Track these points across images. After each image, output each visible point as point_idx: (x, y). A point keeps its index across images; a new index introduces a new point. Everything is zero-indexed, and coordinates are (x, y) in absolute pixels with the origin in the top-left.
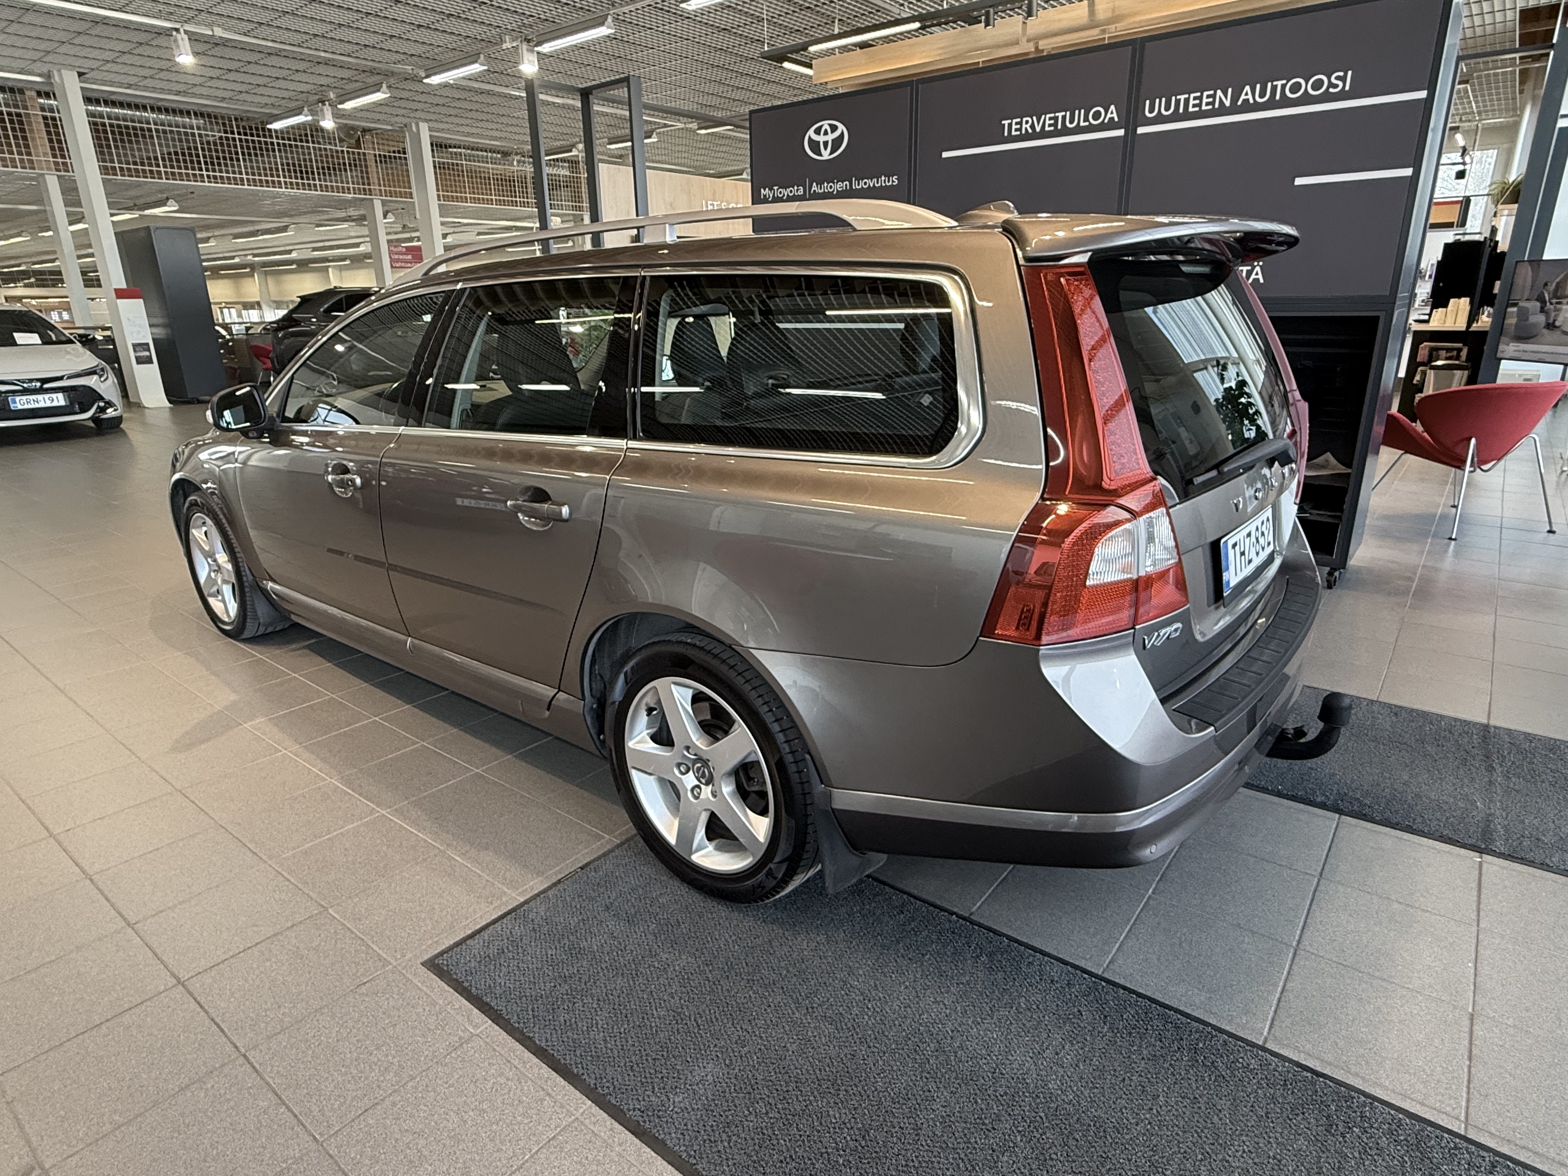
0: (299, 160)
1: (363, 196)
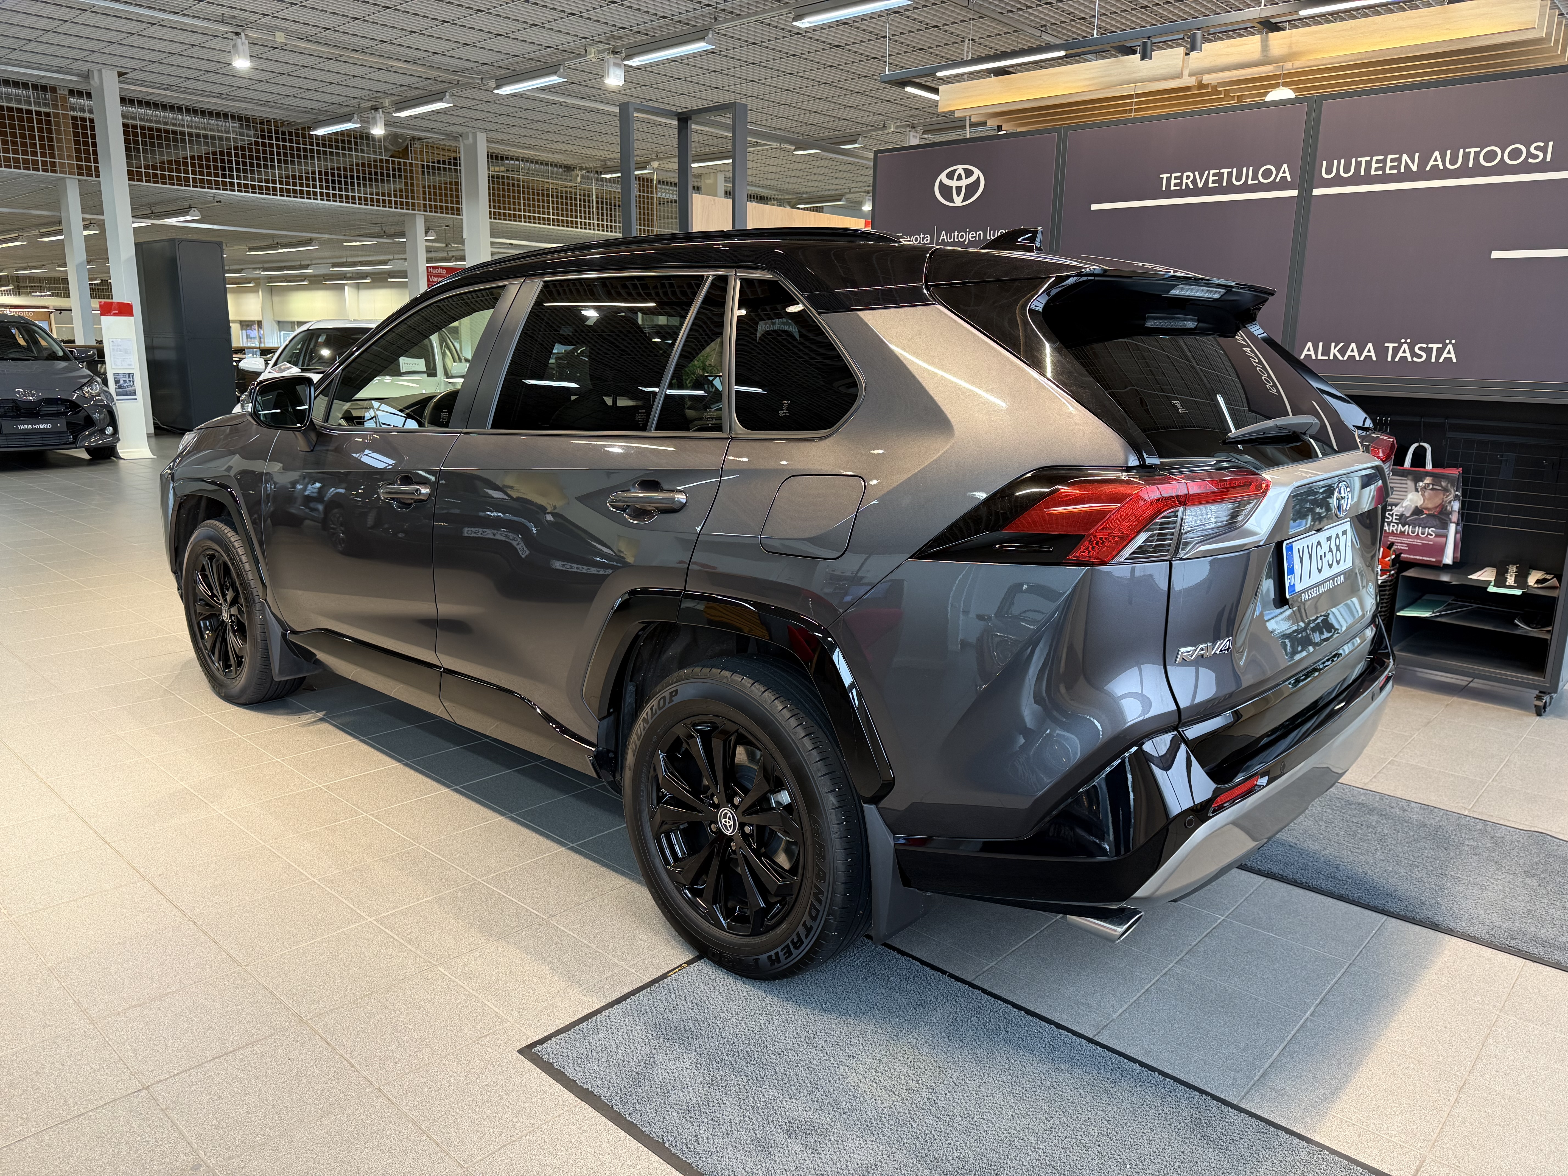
1: (405, 211)
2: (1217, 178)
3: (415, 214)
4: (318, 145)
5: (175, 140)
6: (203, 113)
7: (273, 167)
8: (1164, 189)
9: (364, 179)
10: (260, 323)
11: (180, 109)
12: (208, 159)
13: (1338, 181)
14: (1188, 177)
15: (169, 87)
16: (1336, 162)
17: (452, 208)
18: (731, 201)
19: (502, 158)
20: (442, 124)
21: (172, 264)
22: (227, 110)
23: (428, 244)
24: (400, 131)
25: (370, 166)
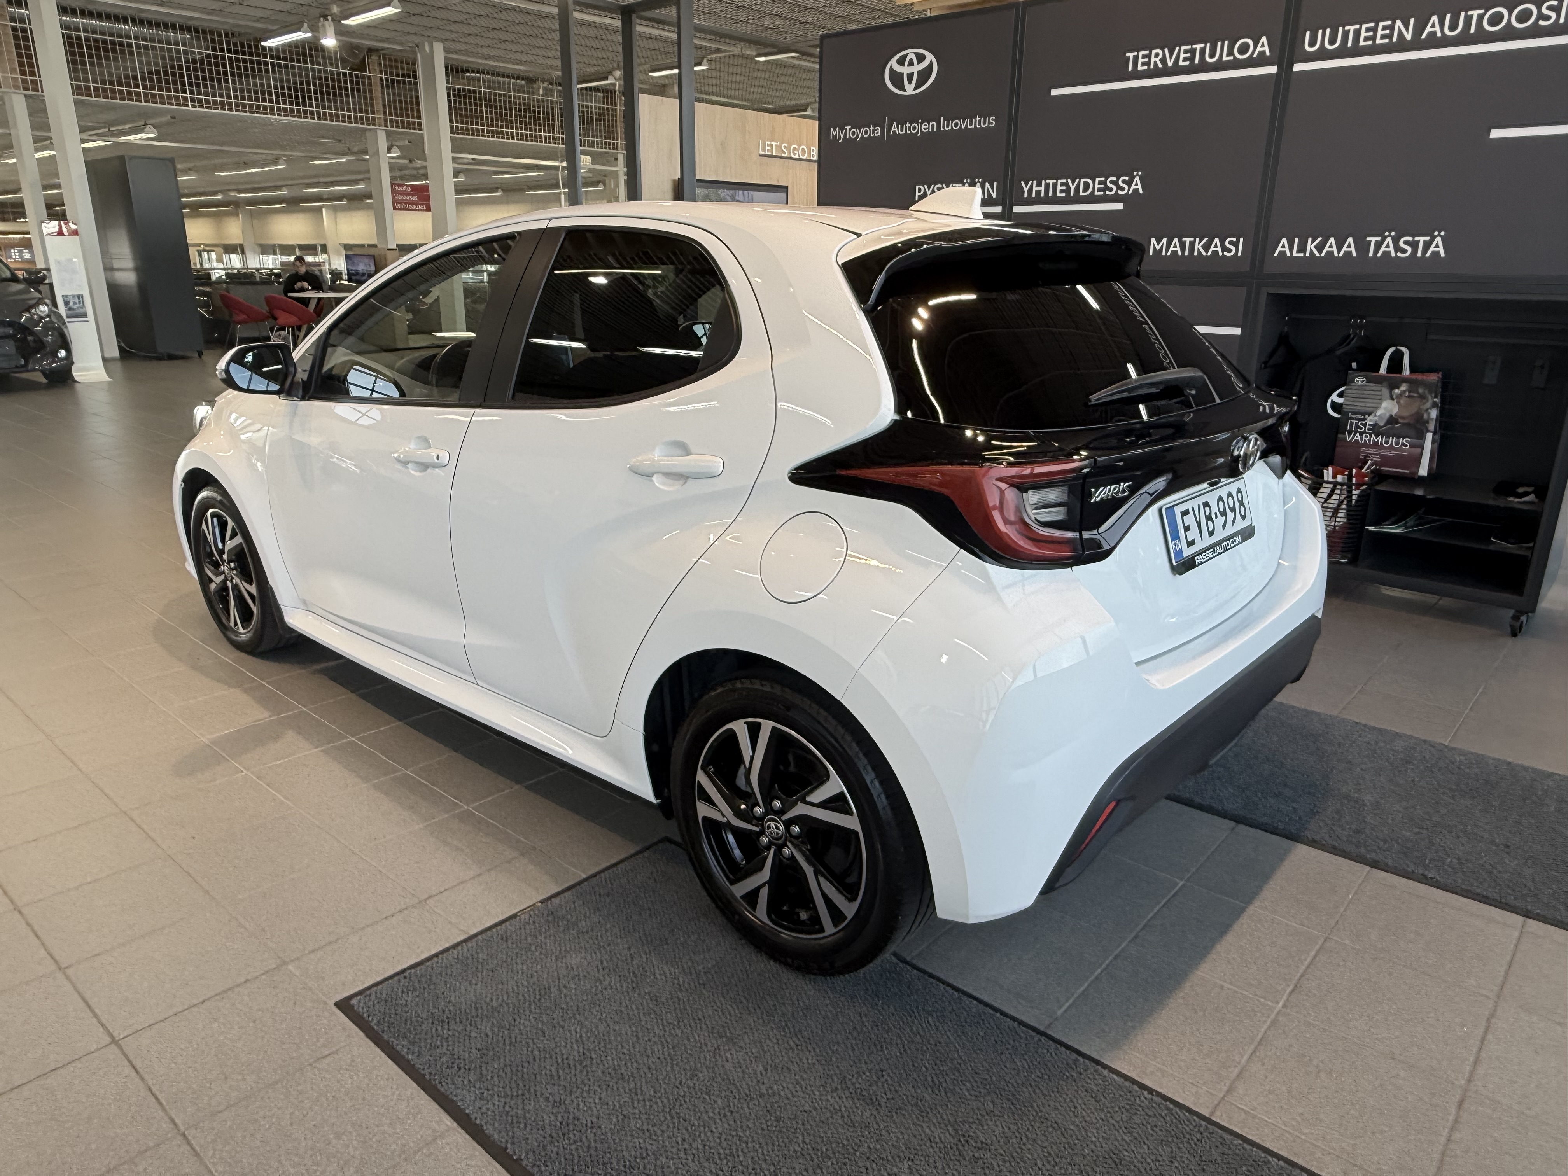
0: (295, 83)
1: (365, 126)
2: (1188, 55)
3: (376, 130)
7: (227, 81)
8: (1130, 69)
9: (322, 93)
12: (158, 72)
13: (1322, 54)
14: (1157, 55)
16: (1320, 32)
17: (414, 123)
18: (677, 101)
19: (461, 70)
20: (395, 33)
23: (392, 161)
24: (353, 40)
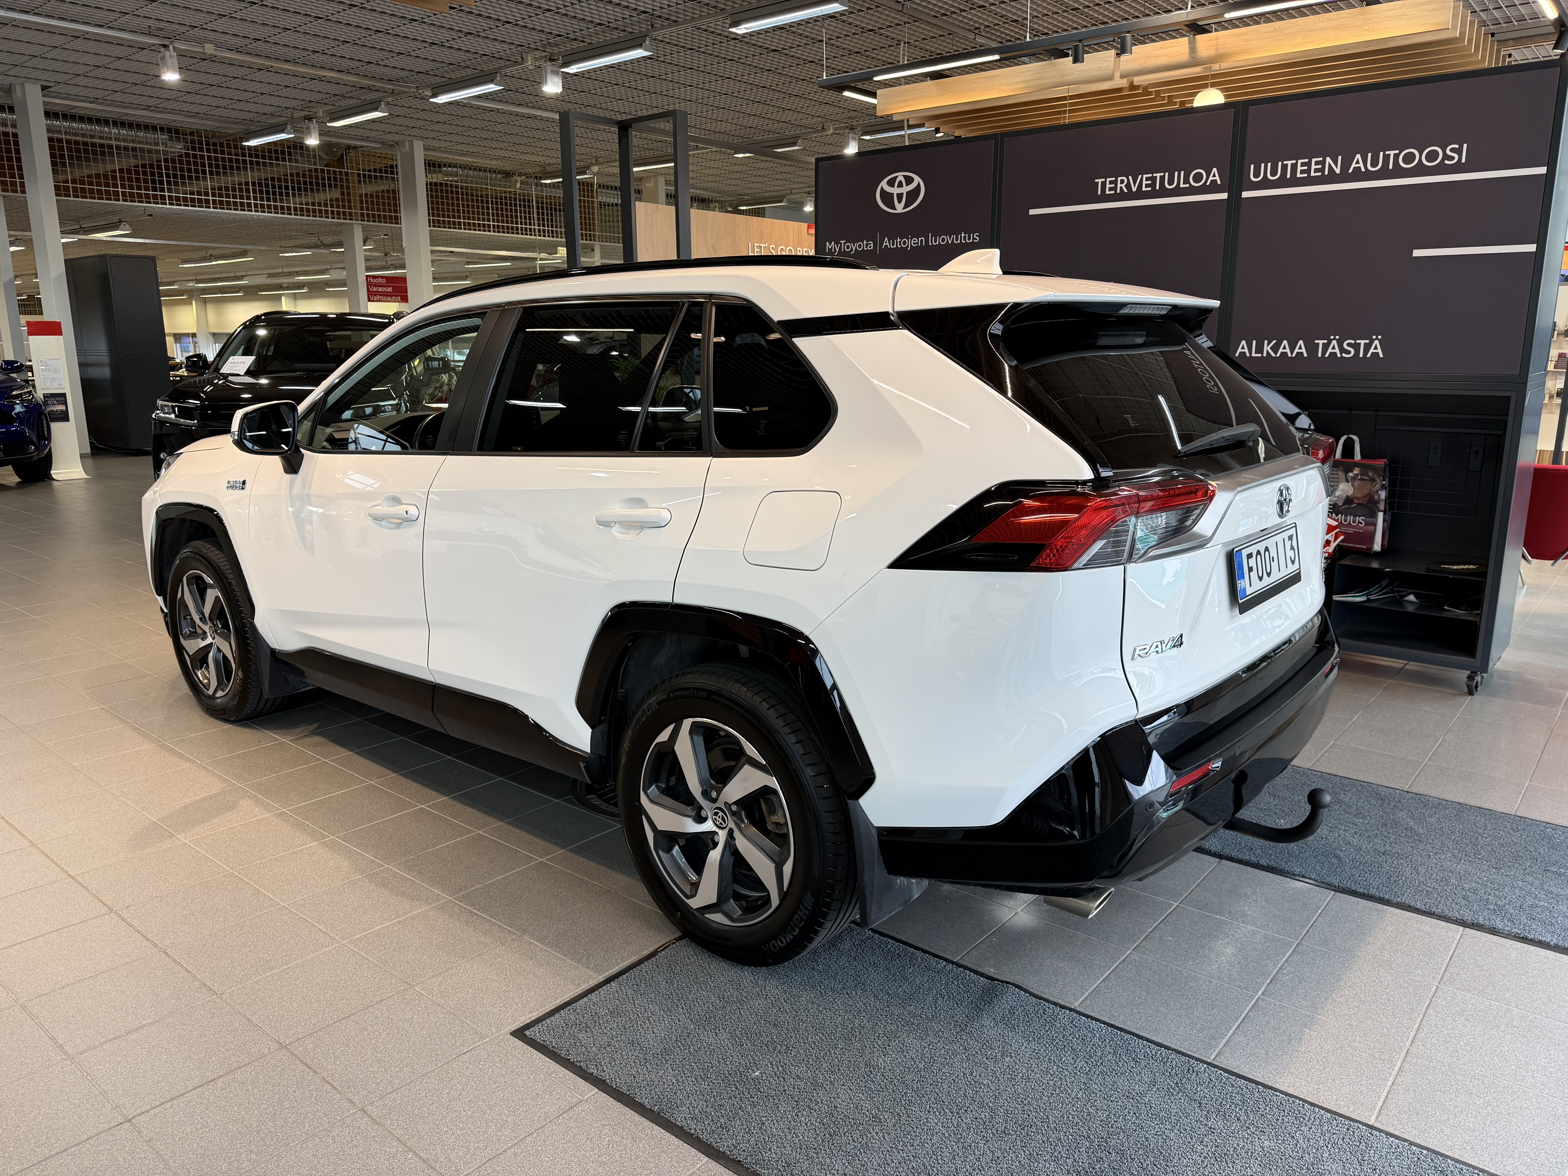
1: (342, 221)
2: (1150, 182)
3: (352, 224)
4: (250, 156)
5: (103, 154)
6: (131, 125)
7: (205, 179)
8: (1099, 193)
9: (299, 189)
10: (194, 335)
11: (107, 122)
12: (137, 172)
13: (1265, 184)
14: (1122, 182)
15: (95, 100)
16: (1263, 165)
17: (390, 217)
18: (674, 208)
19: (440, 166)
20: (377, 133)
21: (105, 280)
22: (156, 122)
23: (367, 253)
24: (334, 140)
25: (304, 176)
